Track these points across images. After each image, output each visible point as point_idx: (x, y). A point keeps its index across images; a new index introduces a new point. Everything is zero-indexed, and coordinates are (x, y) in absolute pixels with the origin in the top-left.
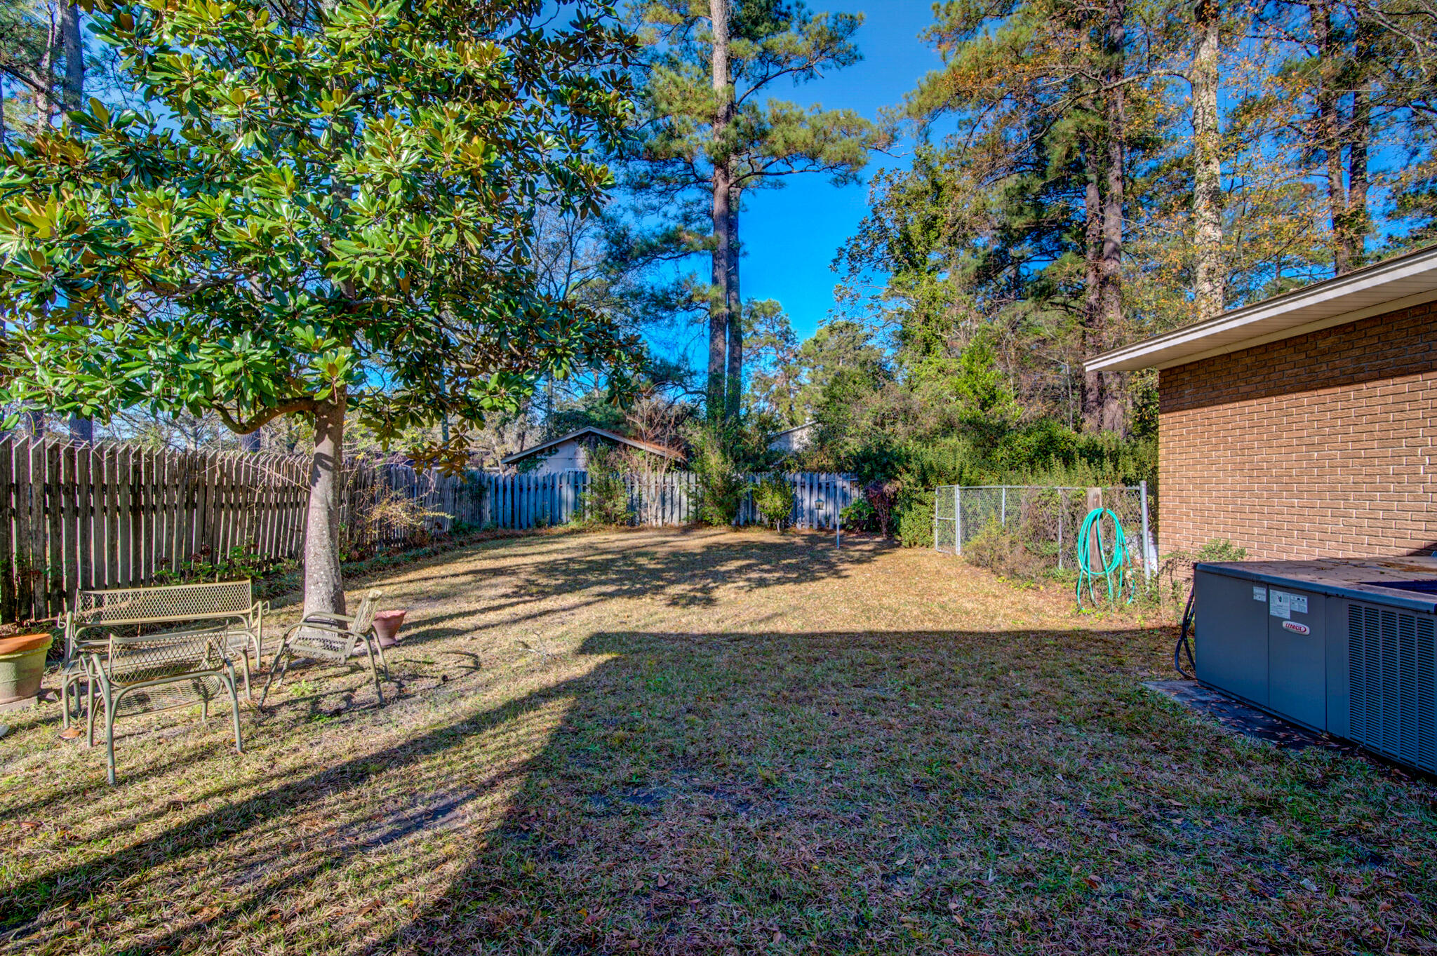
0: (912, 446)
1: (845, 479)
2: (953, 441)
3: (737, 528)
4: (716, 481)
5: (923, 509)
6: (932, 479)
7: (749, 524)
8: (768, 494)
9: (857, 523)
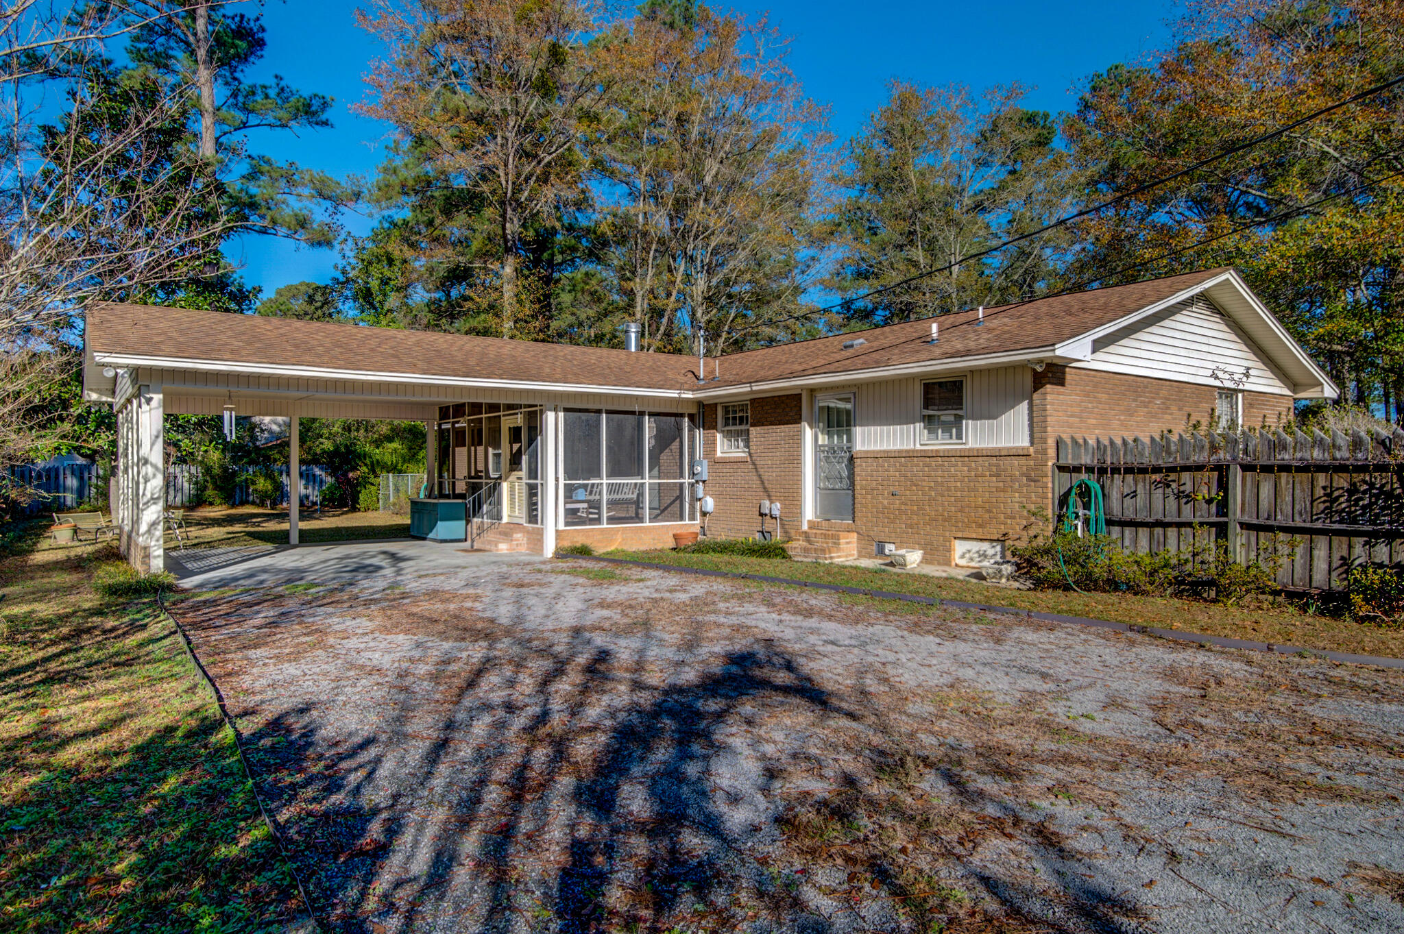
0: (368, 448)
1: (322, 469)
2: (395, 445)
3: (233, 506)
4: (216, 471)
5: (373, 488)
6: (378, 471)
7: (243, 503)
8: (262, 480)
9: (331, 500)
